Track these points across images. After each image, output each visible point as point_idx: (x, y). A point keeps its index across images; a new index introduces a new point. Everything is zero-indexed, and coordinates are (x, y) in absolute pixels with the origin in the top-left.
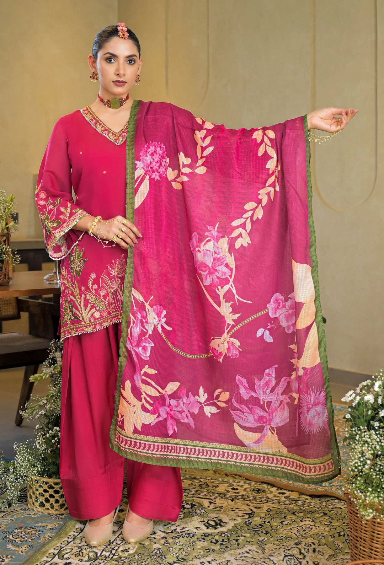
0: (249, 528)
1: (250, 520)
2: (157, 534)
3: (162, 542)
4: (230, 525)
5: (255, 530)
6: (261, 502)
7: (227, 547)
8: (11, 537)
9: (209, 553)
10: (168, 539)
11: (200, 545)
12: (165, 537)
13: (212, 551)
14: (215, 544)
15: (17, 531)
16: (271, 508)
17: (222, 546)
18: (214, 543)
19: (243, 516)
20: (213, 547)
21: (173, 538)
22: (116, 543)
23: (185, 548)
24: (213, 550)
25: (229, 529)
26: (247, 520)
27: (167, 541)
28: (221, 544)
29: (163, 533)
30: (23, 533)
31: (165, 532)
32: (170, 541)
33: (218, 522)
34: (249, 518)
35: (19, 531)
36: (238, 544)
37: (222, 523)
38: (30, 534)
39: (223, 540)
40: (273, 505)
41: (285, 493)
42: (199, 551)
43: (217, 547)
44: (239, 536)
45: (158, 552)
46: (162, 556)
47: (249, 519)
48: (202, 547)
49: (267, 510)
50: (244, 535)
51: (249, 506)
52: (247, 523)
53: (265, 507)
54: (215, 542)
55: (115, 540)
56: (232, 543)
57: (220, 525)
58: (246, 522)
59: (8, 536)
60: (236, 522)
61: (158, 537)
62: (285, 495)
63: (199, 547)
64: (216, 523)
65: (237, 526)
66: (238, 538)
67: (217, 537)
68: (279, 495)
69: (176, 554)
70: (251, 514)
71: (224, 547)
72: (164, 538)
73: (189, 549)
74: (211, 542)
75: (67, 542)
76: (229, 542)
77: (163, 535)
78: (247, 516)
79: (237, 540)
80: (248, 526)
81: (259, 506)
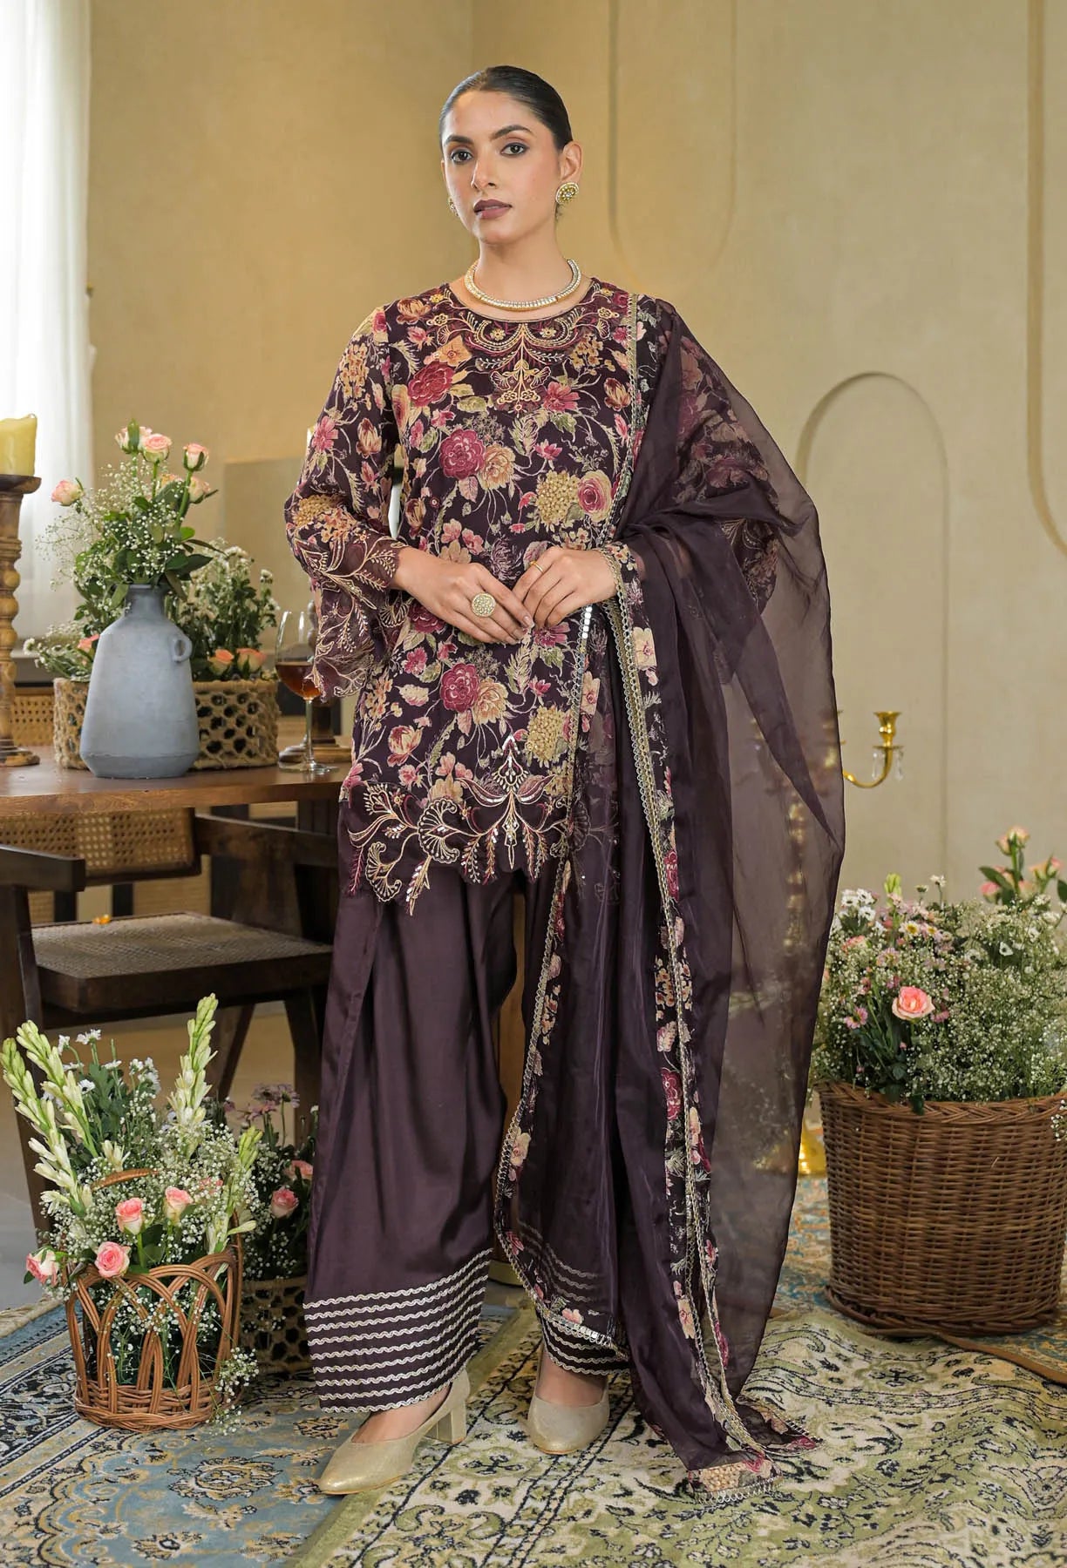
0: (893, 1482)
1: (894, 1457)
2: (635, 1497)
3: (656, 1526)
4: (840, 1474)
5: (910, 1483)
6: (912, 1410)
7: (842, 1536)
8: (192, 1484)
9: (795, 1553)
10: (669, 1519)
11: (765, 1527)
12: (661, 1512)
13: (804, 1545)
14: (809, 1525)
15: (207, 1468)
16: (943, 1421)
17: (829, 1534)
18: (804, 1523)
19: (869, 1448)
20: (803, 1537)
21: (683, 1519)
22: (522, 1527)
23: (722, 1537)
24: (806, 1545)
25: (838, 1487)
26: (885, 1458)
27: (668, 1527)
28: (825, 1528)
29: (653, 1495)
30: (225, 1473)
31: (658, 1492)
32: (678, 1526)
33: (803, 1467)
34: (886, 1452)
35: (212, 1468)
36: (874, 1526)
37: (813, 1469)
38: (247, 1476)
39: (828, 1517)
40: (948, 1411)
41: (971, 1371)
42: (765, 1544)
43: (814, 1536)
44: (871, 1507)
45: (649, 1554)
46: (663, 1562)
47: (888, 1456)
48: (772, 1532)
49: (933, 1429)
50: (885, 1501)
51: (880, 1419)
52: (884, 1467)
53: (927, 1420)
54: (805, 1519)
55: (517, 1516)
56: (853, 1523)
57: (810, 1473)
58: (881, 1464)
59: (183, 1482)
60: (854, 1468)
61: (637, 1509)
62: (973, 1375)
63: (763, 1533)
64: (799, 1469)
65: (859, 1476)
66: (870, 1512)
67: (810, 1508)
68: (955, 1380)
69: (703, 1554)
70: (892, 1442)
71: (834, 1535)
72: (660, 1514)
73: (735, 1537)
74: (796, 1519)
75: (378, 1525)
76: (846, 1521)
77: (652, 1501)
78: (880, 1448)
79: (867, 1517)
80: (889, 1475)
81: (908, 1419)
